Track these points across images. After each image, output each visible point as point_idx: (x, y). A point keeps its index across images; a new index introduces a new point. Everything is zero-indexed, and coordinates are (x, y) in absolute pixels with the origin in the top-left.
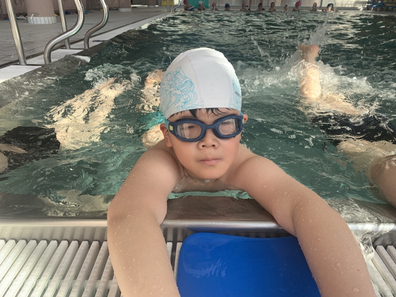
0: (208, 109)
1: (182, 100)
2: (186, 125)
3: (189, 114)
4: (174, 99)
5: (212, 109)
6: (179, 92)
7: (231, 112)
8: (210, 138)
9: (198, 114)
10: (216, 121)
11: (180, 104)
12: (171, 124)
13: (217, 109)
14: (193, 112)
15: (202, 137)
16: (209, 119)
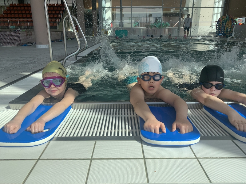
0: (152, 72)
1: (145, 69)
2: (146, 76)
3: (147, 73)
4: (143, 69)
5: (153, 72)
6: (144, 67)
7: (158, 73)
8: (152, 80)
9: (149, 73)
10: (154, 75)
11: (144, 70)
12: (141, 76)
13: (154, 72)
14: (148, 73)
15: (149, 80)
16: (152, 75)
